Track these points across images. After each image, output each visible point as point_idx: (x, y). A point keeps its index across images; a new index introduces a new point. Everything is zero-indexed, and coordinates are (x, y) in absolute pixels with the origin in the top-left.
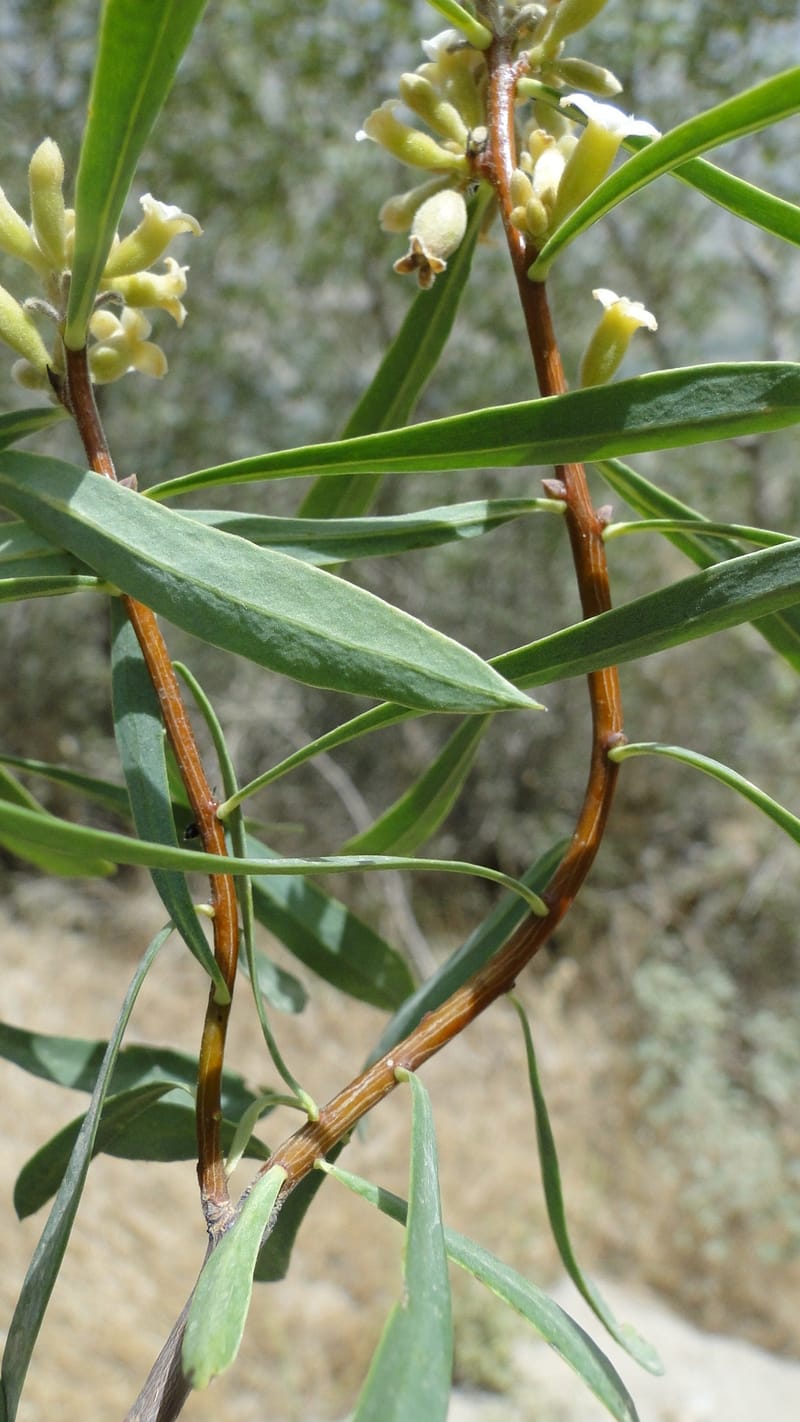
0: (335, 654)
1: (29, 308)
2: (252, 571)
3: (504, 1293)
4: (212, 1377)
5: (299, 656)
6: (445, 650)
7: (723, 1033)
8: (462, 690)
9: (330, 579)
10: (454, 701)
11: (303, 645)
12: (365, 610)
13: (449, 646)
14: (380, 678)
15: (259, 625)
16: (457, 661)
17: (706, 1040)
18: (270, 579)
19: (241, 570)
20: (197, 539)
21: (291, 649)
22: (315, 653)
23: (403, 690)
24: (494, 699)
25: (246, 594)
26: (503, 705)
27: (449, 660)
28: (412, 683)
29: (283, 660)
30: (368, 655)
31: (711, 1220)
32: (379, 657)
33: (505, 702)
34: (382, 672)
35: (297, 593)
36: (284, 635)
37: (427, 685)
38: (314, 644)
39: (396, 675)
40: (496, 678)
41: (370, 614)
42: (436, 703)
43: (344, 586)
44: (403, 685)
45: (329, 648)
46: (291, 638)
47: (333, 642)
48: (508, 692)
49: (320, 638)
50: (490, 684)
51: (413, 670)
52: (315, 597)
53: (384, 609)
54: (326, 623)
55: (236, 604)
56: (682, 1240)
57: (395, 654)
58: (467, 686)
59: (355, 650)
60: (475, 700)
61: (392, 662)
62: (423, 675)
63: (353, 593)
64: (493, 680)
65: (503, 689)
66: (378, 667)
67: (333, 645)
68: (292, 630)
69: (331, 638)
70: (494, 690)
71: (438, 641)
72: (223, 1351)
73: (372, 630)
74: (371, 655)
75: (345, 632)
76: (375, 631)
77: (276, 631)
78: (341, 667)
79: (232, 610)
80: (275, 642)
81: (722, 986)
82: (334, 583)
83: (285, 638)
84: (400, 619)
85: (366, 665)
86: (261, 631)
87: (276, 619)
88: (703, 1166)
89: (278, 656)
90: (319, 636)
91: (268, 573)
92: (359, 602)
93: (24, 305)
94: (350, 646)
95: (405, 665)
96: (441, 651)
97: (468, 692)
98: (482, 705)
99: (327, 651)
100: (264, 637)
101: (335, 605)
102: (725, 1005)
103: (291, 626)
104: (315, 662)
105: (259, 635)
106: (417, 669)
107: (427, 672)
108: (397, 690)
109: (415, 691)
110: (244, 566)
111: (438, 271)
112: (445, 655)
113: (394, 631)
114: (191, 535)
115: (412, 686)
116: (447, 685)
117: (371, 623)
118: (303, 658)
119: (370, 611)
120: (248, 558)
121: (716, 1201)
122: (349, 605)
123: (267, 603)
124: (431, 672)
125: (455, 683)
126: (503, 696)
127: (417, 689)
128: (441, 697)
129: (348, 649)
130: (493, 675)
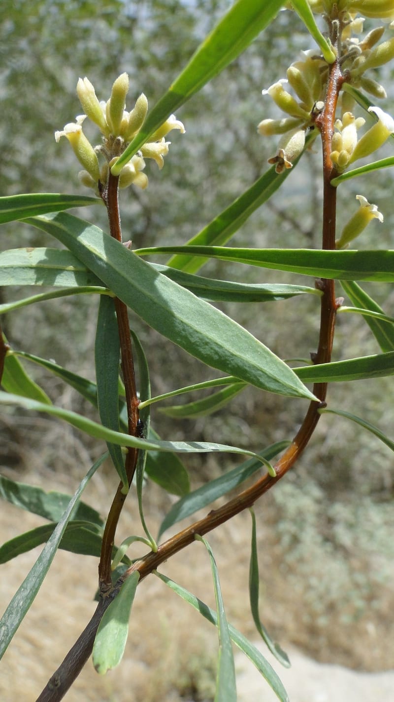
0: (226, 356)
1: (97, 150)
2: (192, 308)
3: (240, 645)
4: (108, 670)
5: (209, 353)
6: (278, 365)
7: (319, 515)
8: (283, 385)
9: (230, 321)
10: (278, 389)
11: (212, 348)
12: (244, 339)
13: (280, 363)
14: (245, 371)
15: (192, 334)
16: (283, 371)
17: (311, 519)
18: (202, 314)
19: (187, 306)
20: (166, 285)
21: (205, 348)
22: (217, 353)
23: (254, 379)
24: (297, 392)
25: (188, 318)
26: (300, 395)
27: (280, 370)
28: (260, 376)
29: (200, 352)
30: (242, 360)
31: (319, 607)
32: (247, 362)
33: (302, 394)
34: (247, 368)
35: (214, 324)
36: (204, 341)
37: (267, 379)
38: (217, 349)
39: (253, 371)
40: (299, 382)
41: (246, 341)
42: (269, 388)
43: (236, 325)
44: (255, 377)
45: (224, 352)
46: (207, 344)
47: (226, 350)
48: (303, 390)
49: (221, 347)
50: (296, 385)
51: (262, 371)
52: (221, 327)
53: (253, 340)
54: (225, 340)
55: (182, 322)
56: (306, 619)
57: (255, 362)
58: (285, 383)
59: (236, 356)
60: (288, 390)
61: (253, 365)
62: (266, 374)
63: (240, 329)
64: (298, 383)
65: (302, 388)
66: (246, 366)
67: (226, 352)
68: (208, 340)
69: (226, 348)
70: (297, 388)
71: (276, 360)
72: (115, 658)
73: (246, 349)
74: (243, 360)
75: (233, 346)
76: (247, 350)
77: (200, 339)
78: (228, 362)
79: (180, 324)
80: (198, 343)
81: (316, 492)
82: (231, 323)
83: (203, 343)
84: (260, 346)
85: (240, 364)
86: (192, 337)
87: (201, 334)
88: (314, 581)
89: (197, 350)
90: (221, 346)
91: (200, 311)
92: (242, 334)
93: (95, 149)
94: (234, 353)
95: (258, 368)
96: (276, 365)
97: (285, 386)
98: (290, 393)
99: (223, 353)
100: (192, 340)
101: (230, 333)
102: (318, 502)
103: (208, 338)
104: (216, 357)
105: (191, 339)
106: (264, 371)
107: (267, 373)
108: (251, 378)
109: (260, 380)
110: (188, 305)
111: (288, 168)
112: (278, 367)
113: (255, 350)
114: (162, 283)
115: (259, 378)
116: (276, 381)
117: (246, 345)
118: (210, 354)
119: (246, 339)
120: (191, 301)
121: (321, 598)
122: (237, 335)
123: (198, 325)
124: (270, 374)
125: (280, 381)
126: (301, 391)
127: (262, 380)
128: (272, 386)
129: (233, 355)
130: (298, 381)
